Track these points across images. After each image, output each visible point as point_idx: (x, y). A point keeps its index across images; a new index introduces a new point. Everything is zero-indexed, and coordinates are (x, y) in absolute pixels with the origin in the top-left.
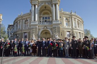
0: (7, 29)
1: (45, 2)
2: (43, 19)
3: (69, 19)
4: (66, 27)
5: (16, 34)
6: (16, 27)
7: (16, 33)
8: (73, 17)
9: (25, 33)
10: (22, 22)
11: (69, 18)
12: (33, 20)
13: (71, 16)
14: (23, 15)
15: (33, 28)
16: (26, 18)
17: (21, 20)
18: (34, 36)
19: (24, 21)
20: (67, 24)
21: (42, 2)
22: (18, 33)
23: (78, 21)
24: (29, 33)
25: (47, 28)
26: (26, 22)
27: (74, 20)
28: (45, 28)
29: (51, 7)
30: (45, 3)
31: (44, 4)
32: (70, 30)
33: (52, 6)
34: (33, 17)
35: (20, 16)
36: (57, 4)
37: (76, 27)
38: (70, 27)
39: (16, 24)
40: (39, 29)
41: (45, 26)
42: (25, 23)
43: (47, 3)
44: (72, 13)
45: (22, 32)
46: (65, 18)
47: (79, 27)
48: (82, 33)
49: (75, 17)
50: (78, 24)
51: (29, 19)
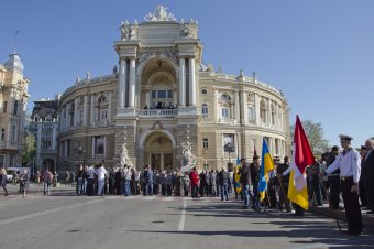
0: (32, 118)
1: (158, 51)
2: (154, 96)
3: (232, 96)
4: (222, 122)
5: (69, 141)
6: (68, 116)
7: (68, 137)
8: (245, 89)
9: (97, 137)
10: (89, 103)
11: (234, 92)
12: (123, 104)
13: (239, 87)
14: (92, 81)
15: (123, 128)
16: (103, 92)
17: (86, 98)
18: (125, 149)
19: (94, 100)
20: (225, 113)
21: (149, 51)
22: (75, 135)
23: (262, 104)
24: (112, 139)
25: (161, 128)
26: (102, 104)
27: (249, 100)
28: (157, 126)
29: (175, 66)
30: (158, 53)
31: (154, 56)
32: (233, 132)
33: (178, 64)
34: (123, 94)
35: (83, 83)
36: (193, 57)
37: (253, 122)
38: (236, 122)
39: (69, 107)
40: (140, 131)
41: (158, 122)
42: (99, 107)
43: (164, 53)
44: (241, 76)
45: (90, 135)
46: (218, 95)
47: (265, 121)
48: (276, 140)
49: (252, 90)
50: (263, 111)
51: (111, 94)
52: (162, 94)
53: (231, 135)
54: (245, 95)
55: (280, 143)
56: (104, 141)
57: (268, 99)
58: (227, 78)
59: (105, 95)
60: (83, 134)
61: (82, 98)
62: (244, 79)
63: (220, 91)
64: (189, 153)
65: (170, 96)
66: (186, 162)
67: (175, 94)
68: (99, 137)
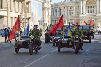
9: (70, 20)
17: (66, 8)
28: (91, 18)
40: (86, 19)
42: (70, 10)
51: (74, 7)
52: (91, 7)
56: (73, 21)
64: (99, 25)
65: (93, 7)
66: (98, 27)
67: (95, 7)
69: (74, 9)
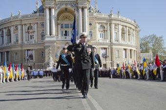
1: (66, 3)
2: (62, 27)
3: (106, 27)
4: (100, 41)
7: (8, 50)
8: (113, 22)
10: (22, 30)
11: (107, 24)
12: (48, 33)
13: (110, 21)
14: (23, 17)
16: (30, 24)
17: (19, 27)
19: (25, 28)
20: (102, 35)
21: (61, 3)
22: (13, 49)
23: (123, 30)
26: (31, 31)
27: (115, 28)
28: (67, 45)
31: (64, 6)
36: (86, 8)
37: (118, 41)
38: (108, 41)
40: (58, 48)
42: (28, 32)
44: (111, 15)
45: (24, 49)
46: (98, 26)
47: (124, 40)
48: (131, 50)
49: (117, 22)
50: (123, 33)
51: (36, 25)
52: (67, 26)
53: (105, 48)
54: (113, 25)
55: (133, 52)
56: (33, 53)
57: (126, 26)
58: (103, 16)
59: (32, 25)
60: (20, 48)
61: (16, 26)
62: (113, 16)
63: (99, 23)
68: (29, 50)
69: (36, 30)
